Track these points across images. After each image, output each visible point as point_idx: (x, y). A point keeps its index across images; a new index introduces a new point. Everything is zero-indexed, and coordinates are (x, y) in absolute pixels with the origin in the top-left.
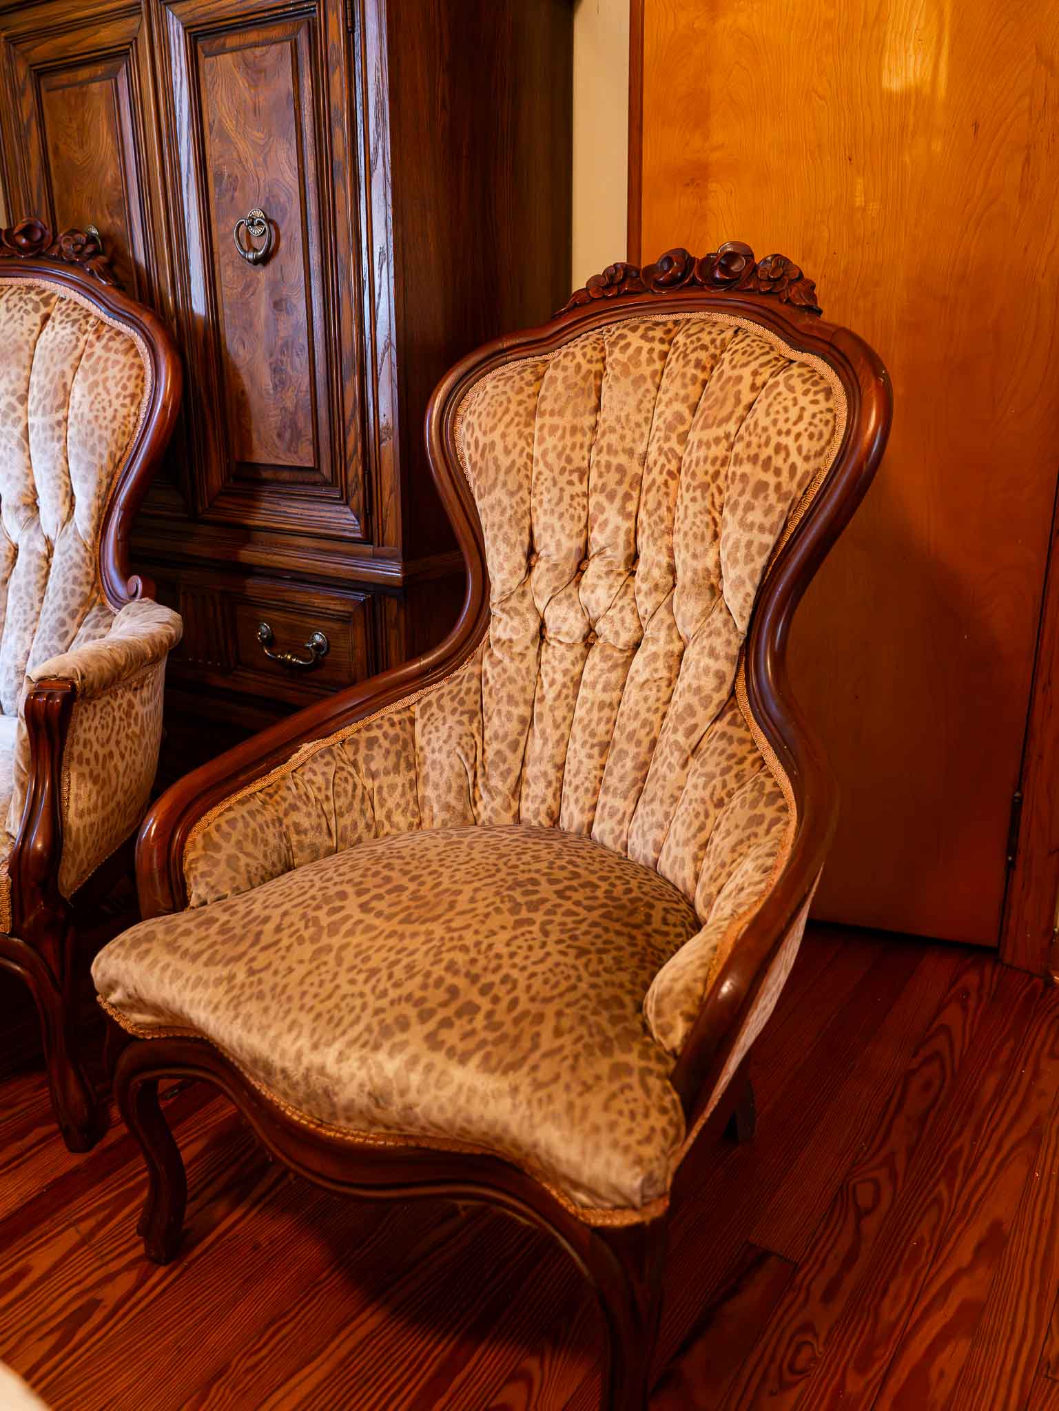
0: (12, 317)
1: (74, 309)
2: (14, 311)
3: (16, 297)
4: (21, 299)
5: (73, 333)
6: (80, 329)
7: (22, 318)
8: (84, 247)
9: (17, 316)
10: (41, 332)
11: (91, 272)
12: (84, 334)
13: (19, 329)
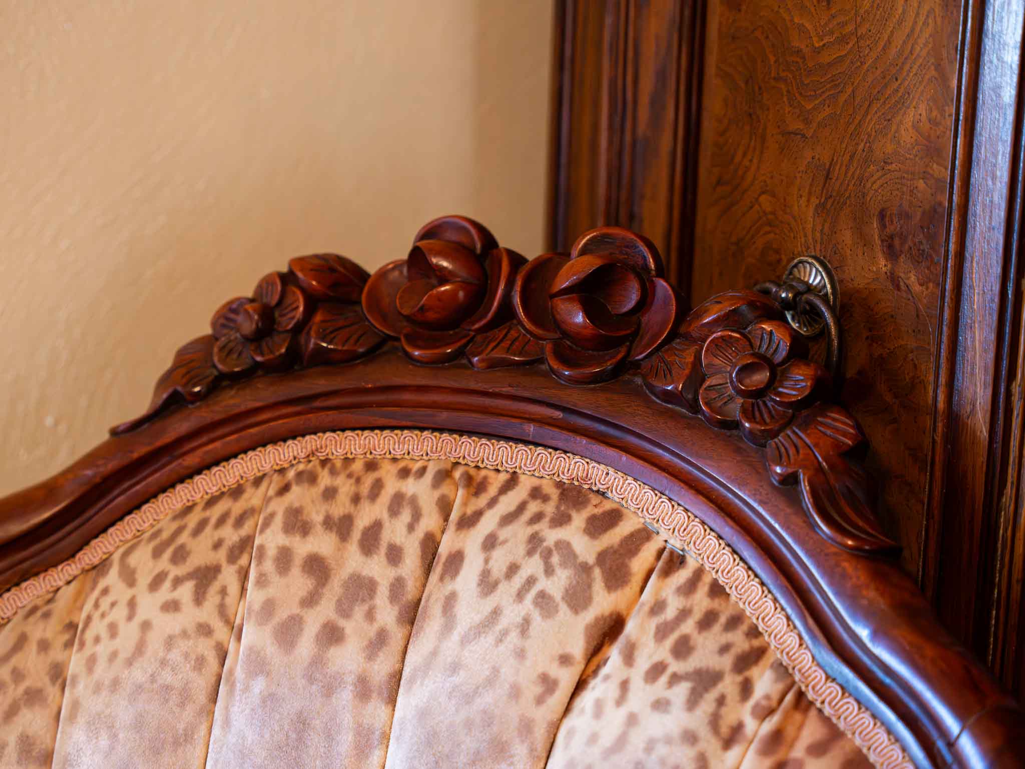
0: (496, 613)
1: (707, 621)
2: (506, 592)
3: (520, 531)
4: (535, 541)
5: (690, 738)
6: (715, 721)
7: (525, 626)
8: (778, 373)
9: (512, 614)
10: (580, 685)
11: (790, 481)
12: (728, 743)
13: (507, 673)
